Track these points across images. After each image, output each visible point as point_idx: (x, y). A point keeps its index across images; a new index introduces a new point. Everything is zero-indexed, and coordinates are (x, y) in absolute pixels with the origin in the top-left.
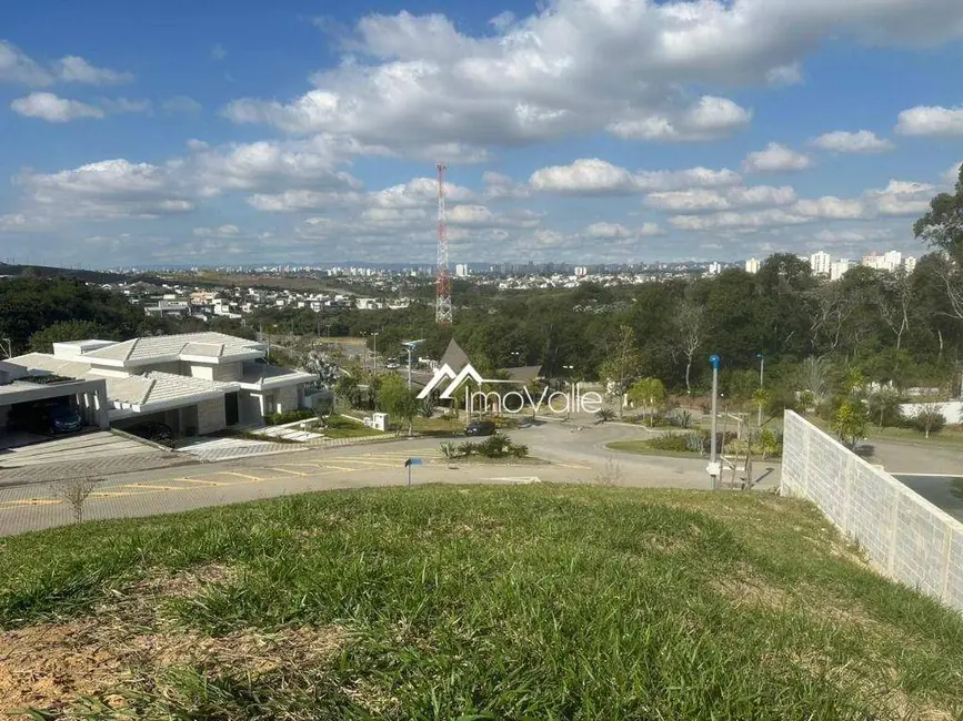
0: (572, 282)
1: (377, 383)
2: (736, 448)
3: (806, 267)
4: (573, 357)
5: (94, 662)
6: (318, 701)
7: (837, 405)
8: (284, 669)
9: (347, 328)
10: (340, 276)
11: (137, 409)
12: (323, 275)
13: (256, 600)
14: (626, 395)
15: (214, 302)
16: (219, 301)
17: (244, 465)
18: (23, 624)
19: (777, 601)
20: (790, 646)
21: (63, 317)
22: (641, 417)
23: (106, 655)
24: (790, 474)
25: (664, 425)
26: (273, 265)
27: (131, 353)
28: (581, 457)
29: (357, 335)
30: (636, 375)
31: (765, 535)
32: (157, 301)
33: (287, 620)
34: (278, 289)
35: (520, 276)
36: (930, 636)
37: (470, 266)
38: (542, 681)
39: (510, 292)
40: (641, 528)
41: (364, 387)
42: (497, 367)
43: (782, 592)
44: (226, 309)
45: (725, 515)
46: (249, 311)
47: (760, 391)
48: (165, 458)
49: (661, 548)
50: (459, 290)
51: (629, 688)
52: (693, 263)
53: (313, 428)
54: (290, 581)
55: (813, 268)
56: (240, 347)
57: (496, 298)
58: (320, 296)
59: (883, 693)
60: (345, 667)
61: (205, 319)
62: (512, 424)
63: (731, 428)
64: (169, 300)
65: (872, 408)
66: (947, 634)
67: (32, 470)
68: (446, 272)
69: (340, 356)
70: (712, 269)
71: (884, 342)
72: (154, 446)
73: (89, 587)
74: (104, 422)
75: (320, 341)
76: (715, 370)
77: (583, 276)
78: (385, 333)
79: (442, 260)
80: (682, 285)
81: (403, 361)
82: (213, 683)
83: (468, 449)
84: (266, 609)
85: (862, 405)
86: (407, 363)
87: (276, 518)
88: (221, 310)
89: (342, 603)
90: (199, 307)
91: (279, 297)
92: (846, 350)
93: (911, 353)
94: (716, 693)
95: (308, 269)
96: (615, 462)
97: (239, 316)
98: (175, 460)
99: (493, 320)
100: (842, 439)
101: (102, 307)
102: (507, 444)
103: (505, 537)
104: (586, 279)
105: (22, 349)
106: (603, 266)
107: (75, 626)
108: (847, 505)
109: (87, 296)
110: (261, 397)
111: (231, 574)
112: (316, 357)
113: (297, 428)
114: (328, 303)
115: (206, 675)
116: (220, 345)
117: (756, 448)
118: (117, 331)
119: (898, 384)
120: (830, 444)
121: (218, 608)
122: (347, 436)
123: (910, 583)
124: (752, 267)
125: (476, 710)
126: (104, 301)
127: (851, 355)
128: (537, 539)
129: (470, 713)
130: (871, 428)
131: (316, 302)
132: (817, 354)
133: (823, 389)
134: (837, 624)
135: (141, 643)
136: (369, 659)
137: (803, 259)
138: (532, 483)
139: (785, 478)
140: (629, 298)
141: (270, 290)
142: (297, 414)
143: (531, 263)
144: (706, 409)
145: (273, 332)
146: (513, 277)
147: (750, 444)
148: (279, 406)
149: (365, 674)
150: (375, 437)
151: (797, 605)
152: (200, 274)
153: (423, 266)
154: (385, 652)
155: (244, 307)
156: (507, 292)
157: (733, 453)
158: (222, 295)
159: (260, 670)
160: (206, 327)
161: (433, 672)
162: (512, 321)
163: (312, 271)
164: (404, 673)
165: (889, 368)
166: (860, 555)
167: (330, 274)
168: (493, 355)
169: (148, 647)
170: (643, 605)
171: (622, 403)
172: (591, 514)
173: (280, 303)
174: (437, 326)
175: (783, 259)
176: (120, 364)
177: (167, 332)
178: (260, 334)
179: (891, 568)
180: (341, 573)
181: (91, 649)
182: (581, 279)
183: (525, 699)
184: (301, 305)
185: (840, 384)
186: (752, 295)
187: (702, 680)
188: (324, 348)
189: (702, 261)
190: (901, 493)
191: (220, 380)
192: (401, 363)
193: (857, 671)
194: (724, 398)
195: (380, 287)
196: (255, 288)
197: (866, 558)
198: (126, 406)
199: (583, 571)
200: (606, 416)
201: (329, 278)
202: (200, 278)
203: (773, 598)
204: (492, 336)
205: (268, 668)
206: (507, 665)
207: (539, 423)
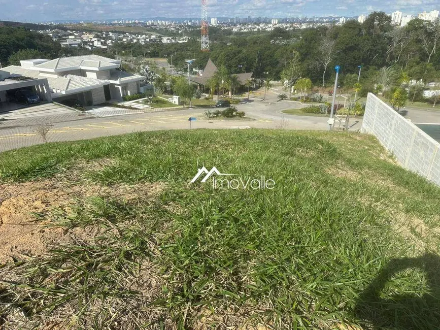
0: (270, 28)
1: (174, 81)
2: (342, 111)
3: (389, 19)
4: (269, 67)
5: (57, 195)
6: (154, 210)
7: (393, 91)
8: (139, 198)
9: (158, 53)
10: (153, 25)
11: (64, 93)
12: (145, 25)
13: (125, 172)
14: (293, 87)
15: (93, 40)
16: (96, 39)
17: (115, 119)
18: (26, 180)
19: (354, 177)
20: (357, 194)
21: (23, 48)
22: (299, 98)
23: (63, 193)
24: (366, 123)
25: (310, 101)
26: (120, 20)
27: (57, 66)
28: (270, 117)
29: (163, 57)
30: (299, 76)
31: (351, 150)
32: (65, 39)
33: (139, 180)
34: (124, 33)
35: (244, 24)
36: (420, 192)
37: (218, 19)
38: (248, 204)
39: (239, 34)
40: (295, 146)
41: (168, 83)
42: (231, 73)
43: (356, 173)
44: (100, 43)
45: (334, 141)
46: (110, 44)
47: (357, 84)
48: (79, 115)
49: (303, 154)
50: (213, 32)
51: (285, 207)
52: (331, 17)
53: (146, 102)
54: (139, 165)
55: (392, 19)
56: (108, 63)
57: (231, 36)
58: (144, 36)
59: (395, 213)
60: (165, 198)
61: (90, 48)
62: (238, 102)
63: (341, 103)
64: (72, 39)
65: (410, 92)
66: (427, 191)
67: (21, 120)
68: (206, 23)
69: (156, 67)
70: (341, 20)
71: (422, 60)
72: (74, 110)
73: (51, 167)
74: (50, 99)
75: (145, 60)
76: (337, 73)
77: (275, 25)
78: (177, 55)
79: (204, 15)
80: (325, 29)
81: (186, 70)
82: (109, 203)
83: (217, 114)
84: (129, 176)
85: (405, 91)
86: (188, 71)
87: (131, 140)
88: (97, 44)
89: (163, 173)
90: (86, 42)
91: (124, 37)
92: (403, 64)
93: (434, 65)
94: (324, 209)
95: (137, 21)
96: (285, 119)
97: (106, 47)
98: (84, 117)
99: (230, 48)
100: (393, 107)
101: (40, 42)
102: (236, 111)
103: (234, 149)
104: (277, 26)
105: (6, 64)
106: (286, 19)
107: (47, 182)
108: (391, 137)
109: (32, 37)
110: (120, 87)
111: (113, 162)
112: (144, 68)
113: (138, 102)
114: (148, 40)
115: (106, 200)
116: (98, 61)
117: (352, 112)
118: (49, 55)
119: (425, 81)
120: (388, 109)
121: (108, 175)
122: (161, 107)
123: (414, 171)
124: (361, 19)
125: (220, 214)
126: (40, 39)
127: (404, 66)
128: (248, 151)
129: (218, 215)
130: (408, 102)
131: (142, 39)
132: (388, 65)
133: (388, 83)
134: (379, 186)
135: (77, 188)
136: (175, 195)
137: (388, 15)
138: (246, 129)
139: (364, 125)
140: (299, 37)
141: (120, 33)
142: (137, 96)
143: (249, 17)
144: (331, 93)
145: (123, 55)
146: (240, 24)
147: (350, 110)
148: (129, 92)
149: (174, 200)
150: (174, 108)
151: (363, 178)
152: (85, 25)
153: (194, 19)
154: (182, 192)
155: (108, 42)
156: (236, 33)
157: (341, 114)
158: (97, 36)
159: (129, 199)
160: (91, 53)
161: (202, 200)
162: (239, 49)
163: (139, 23)
164: (190, 200)
165: (422, 73)
166: (393, 159)
167: (148, 24)
168: (229, 67)
169: (80, 190)
170: (293, 176)
171: (291, 91)
172: (273, 140)
173: (125, 40)
174: (202, 52)
175: (378, 14)
176: (53, 71)
177: (73, 55)
178: (117, 56)
179: (406, 164)
180: (161, 162)
181: (55, 191)
182: (275, 26)
183: (241, 210)
184: (135, 41)
185: (396, 81)
186: (360, 34)
187: (318, 205)
188: (147, 63)
189: (337, 16)
190: (417, 132)
191: (100, 79)
192: (185, 71)
193: (385, 204)
194: (340, 88)
195: (173, 31)
196: (112, 32)
197: (396, 160)
198: (59, 91)
199: (268, 163)
200: (283, 97)
201: (148, 26)
202: (84, 27)
203: (352, 175)
204: (229, 57)
205: (131, 198)
206: (233, 197)
207: (250, 101)
